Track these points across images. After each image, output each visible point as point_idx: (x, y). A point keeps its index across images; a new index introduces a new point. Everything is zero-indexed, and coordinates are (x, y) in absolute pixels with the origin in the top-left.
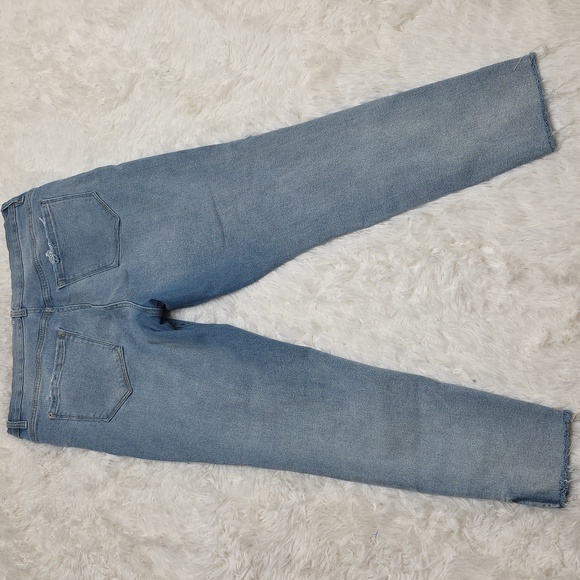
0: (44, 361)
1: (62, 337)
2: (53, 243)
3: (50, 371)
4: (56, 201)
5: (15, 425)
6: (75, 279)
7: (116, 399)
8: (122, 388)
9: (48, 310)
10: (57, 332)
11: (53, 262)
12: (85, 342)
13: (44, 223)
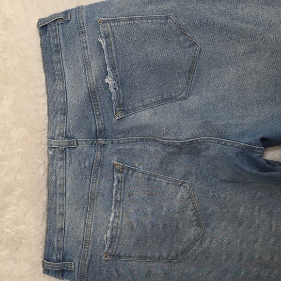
0: (100, 197)
1: (119, 171)
2: (113, 68)
3: (109, 210)
4: (119, 21)
5: (57, 266)
6: (134, 109)
7: (189, 239)
8: (195, 228)
9: (101, 141)
10: (114, 165)
11: (112, 90)
12: (147, 177)
13: (104, 45)
